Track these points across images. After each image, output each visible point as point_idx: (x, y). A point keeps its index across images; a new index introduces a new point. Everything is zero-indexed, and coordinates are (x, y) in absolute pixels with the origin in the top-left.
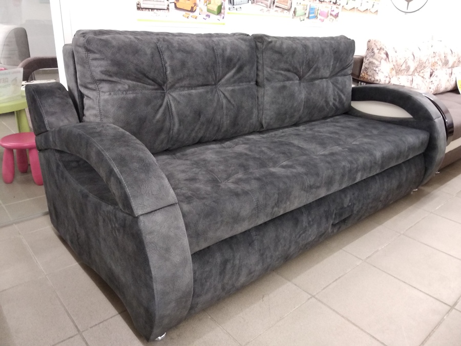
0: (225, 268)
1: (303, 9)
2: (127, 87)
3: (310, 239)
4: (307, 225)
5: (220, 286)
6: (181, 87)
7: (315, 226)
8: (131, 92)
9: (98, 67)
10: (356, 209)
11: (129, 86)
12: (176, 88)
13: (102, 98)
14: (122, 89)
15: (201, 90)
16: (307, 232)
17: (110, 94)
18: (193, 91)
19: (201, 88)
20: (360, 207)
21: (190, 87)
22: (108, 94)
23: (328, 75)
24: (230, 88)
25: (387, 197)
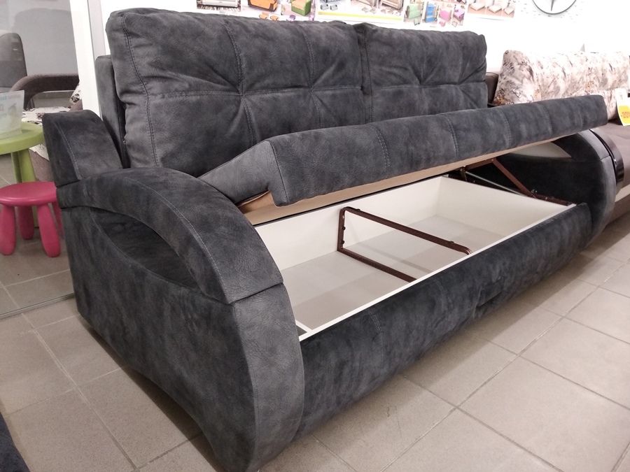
0: (341, 373)
1: (419, 9)
2: (187, 86)
3: (450, 328)
4: (447, 309)
5: (334, 399)
6: (263, 88)
7: (456, 310)
8: (192, 93)
9: (145, 57)
10: (507, 284)
11: (190, 85)
12: (256, 91)
13: (152, 102)
14: (180, 89)
15: (290, 93)
16: (446, 319)
17: (163, 97)
18: (280, 95)
19: (289, 90)
20: (512, 281)
21: (276, 88)
22: (159, 96)
23: (456, 80)
24: (329, 93)
25: (546, 266)
